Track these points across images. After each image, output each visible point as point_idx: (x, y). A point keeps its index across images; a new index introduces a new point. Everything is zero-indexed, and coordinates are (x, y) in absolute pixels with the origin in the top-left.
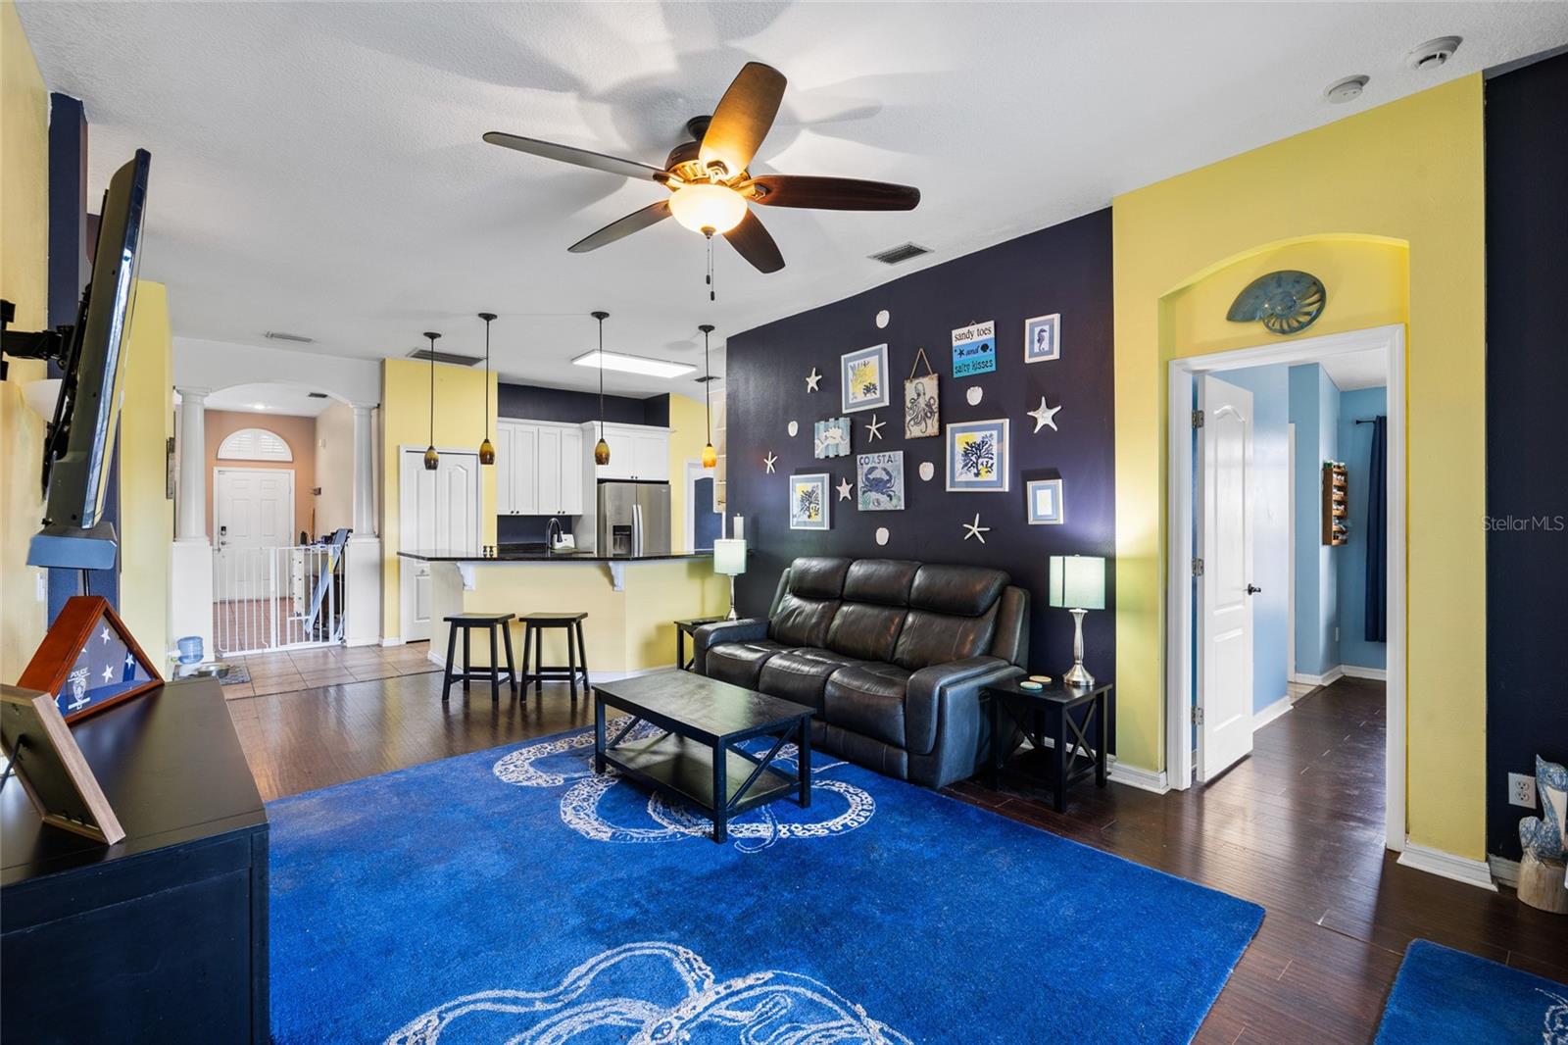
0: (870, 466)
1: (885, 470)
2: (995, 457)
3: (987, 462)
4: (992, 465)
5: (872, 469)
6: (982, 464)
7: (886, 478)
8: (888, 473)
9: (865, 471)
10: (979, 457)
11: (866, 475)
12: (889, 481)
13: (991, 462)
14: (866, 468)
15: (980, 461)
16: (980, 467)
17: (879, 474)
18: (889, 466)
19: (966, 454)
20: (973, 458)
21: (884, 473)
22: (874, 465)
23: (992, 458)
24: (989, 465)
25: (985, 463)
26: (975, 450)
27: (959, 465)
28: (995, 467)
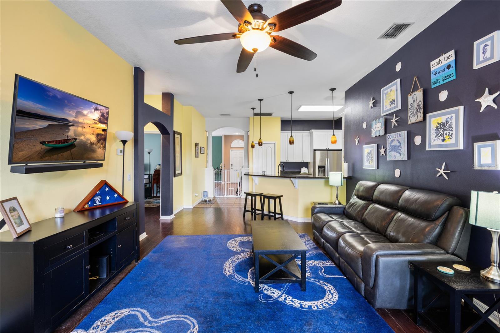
0: (392, 139)
1: (398, 140)
2: (454, 130)
3: (449, 133)
4: (452, 134)
5: (393, 141)
6: (446, 134)
7: (398, 144)
8: (399, 142)
9: (390, 142)
10: (445, 130)
11: (390, 144)
12: (399, 146)
13: (451, 132)
14: (390, 140)
15: (445, 132)
16: (445, 136)
17: (395, 143)
18: (399, 139)
19: (437, 129)
20: (441, 131)
21: (397, 142)
22: (393, 139)
23: (452, 130)
24: (450, 134)
25: (448, 134)
26: (442, 126)
27: (433, 136)
28: (454, 136)
